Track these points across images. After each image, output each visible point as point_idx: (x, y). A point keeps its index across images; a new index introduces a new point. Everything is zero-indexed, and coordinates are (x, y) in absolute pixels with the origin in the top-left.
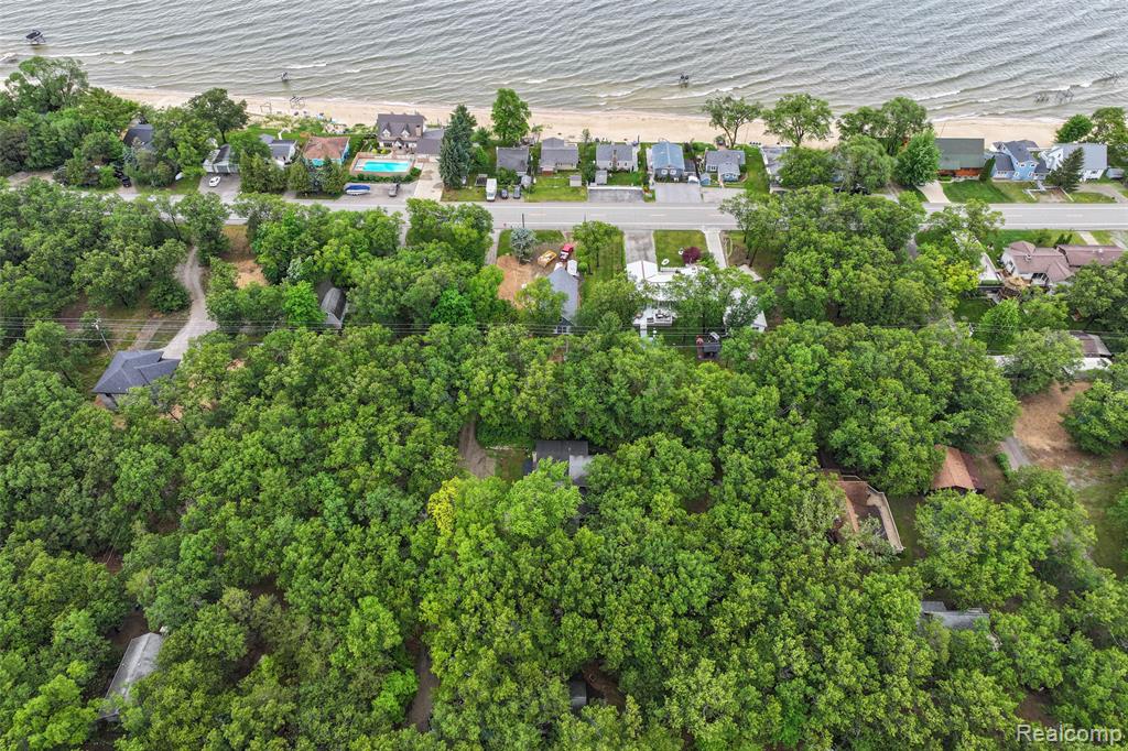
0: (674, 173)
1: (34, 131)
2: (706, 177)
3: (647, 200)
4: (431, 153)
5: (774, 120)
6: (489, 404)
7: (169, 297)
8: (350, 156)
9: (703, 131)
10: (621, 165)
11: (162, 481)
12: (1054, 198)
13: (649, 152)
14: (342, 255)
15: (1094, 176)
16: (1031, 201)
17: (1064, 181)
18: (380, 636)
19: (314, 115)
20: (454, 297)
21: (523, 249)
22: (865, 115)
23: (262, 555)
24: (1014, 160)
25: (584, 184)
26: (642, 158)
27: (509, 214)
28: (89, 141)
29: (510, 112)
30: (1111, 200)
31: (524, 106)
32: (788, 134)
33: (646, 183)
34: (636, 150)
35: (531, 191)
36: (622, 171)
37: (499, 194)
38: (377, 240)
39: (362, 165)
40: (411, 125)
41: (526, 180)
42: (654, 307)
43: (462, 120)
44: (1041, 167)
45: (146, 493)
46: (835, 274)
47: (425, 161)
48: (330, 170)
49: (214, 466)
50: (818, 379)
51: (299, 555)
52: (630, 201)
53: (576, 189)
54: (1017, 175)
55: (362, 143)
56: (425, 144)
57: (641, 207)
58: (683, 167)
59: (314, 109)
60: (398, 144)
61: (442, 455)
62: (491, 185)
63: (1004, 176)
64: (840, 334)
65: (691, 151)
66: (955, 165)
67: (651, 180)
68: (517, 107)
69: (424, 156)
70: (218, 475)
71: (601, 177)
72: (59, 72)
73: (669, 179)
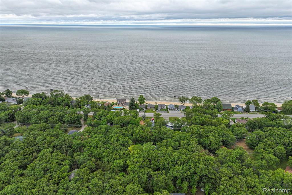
0: (173, 109)
1: (55, 100)
2: (179, 110)
3: (168, 113)
4: (127, 105)
5: (191, 101)
6: (139, 135)
7: (79, 124)
8: (112, 106)
9: (179, 104)
10: (163, 108)
11: (80, 145)
12: (245, 113)
13: (168, 106)
14: (111, 117)
15: (253, 111)
16: (241, 114)
17: (247, 110)
18: (120, 163)
19: (104, 101)
20: (132, 122)
21: (144, 118)
22: (208, 100)
23: (98, 155)
24: (238, 108)
25: (156, 110)
26: (167, 107)
27: (141, 114)
28: (64, 102)
29: (142, 99)
30: (256, 114)
31: (144, 98)
32: (194, 103)
33: (167, 110)
34: (165, 106)
35: (146, 111)
36: (163, 109)
37: (140, 112)
38: (118, 115)
39: (114, 107)
40: (124, 101)
41: (145, 110)
42: (169, 127)
43: (133, 100)
44: (243, 109)
45: (77, 147)
46: (201, 119)
47: (126, 107)
48: (108, 107)
49: (90, 143)
50: (198, 132)
51: (105, 154)
52: (164, 113)
53: (154, 111)
54: (239, 110)
55: (114, 104)
56: (126, 104)
57: (166, 114)
58: (174, 108)
59: (104, 100)
60: (121, 104)
61: (130, 142)
62: (138, 110)
63: (236, 110)
64: (202, 127)
65: (176, 106)
66: (226, 108)
67: (168, 110)
68: (143, 98)
69: (126, 106)
70: (91, 144)
71: (159, 109)
72: (60, 92)
73: (172, 110)
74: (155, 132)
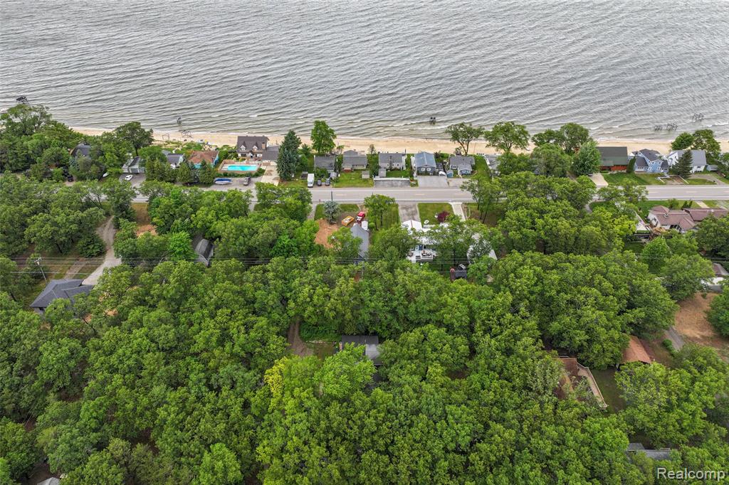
0: (429, 170)
1: (12, 147)
2: (450, 172)
3: (413, 185)
4: (272, 159)
5: (492, 137)
6: (310, 309)
7: (91, 247)
8: (218, 163)
9: (449, 147)
10: (395, 165)
11: (72, 363)
12: (676, 182)
13: (413, 159)
14: (210, 217)
15: (699, 169)
16: (662, 184)
17: (681, 172)
19: (196, 140)
20: (285, 240)
21: (332, 214)
22: (550, 134)
24: (647, 160)
25: (371, 177)
26: (408, 162)
27: (321, 195)
28: (47, 152)
29: (323, 135)
30: (713, 183)
31: (332, 131)
32: (502, 146)
33: (412, 176)
34: (404, 158)
35: (337, 180)
36: (396, 169)
37: (316, 184)
38: (236, 208)
40: (259, 143)
41: (333, 175)
42: (421, 249)
43: (291, 140)
44: (665, 164)
45: (60, 373)
46: (540, 222)
47: (268, 165)
48: (205, 169)
49: (111, 353)
50: (538, 289)
52: (402, 186)
53: (366, 180)
54: (650, 170)
55: (227, 155)
56: (268, 153)
57: (409, 190)
58: (435, 166)
59: (197, 137)
60: (250, 154)
61: (275, 343)
62: (311, 178)
63: (642, 170)
64: (548, 259)
65: (439, 157)
66: (610, 163)
67: (415, 174)
68: (327, 131)
69: (267, 161)
70: (113, 359)
71: (383, 172)
72: (33, 113)
73: (426, 173)
74: (373, 292)
